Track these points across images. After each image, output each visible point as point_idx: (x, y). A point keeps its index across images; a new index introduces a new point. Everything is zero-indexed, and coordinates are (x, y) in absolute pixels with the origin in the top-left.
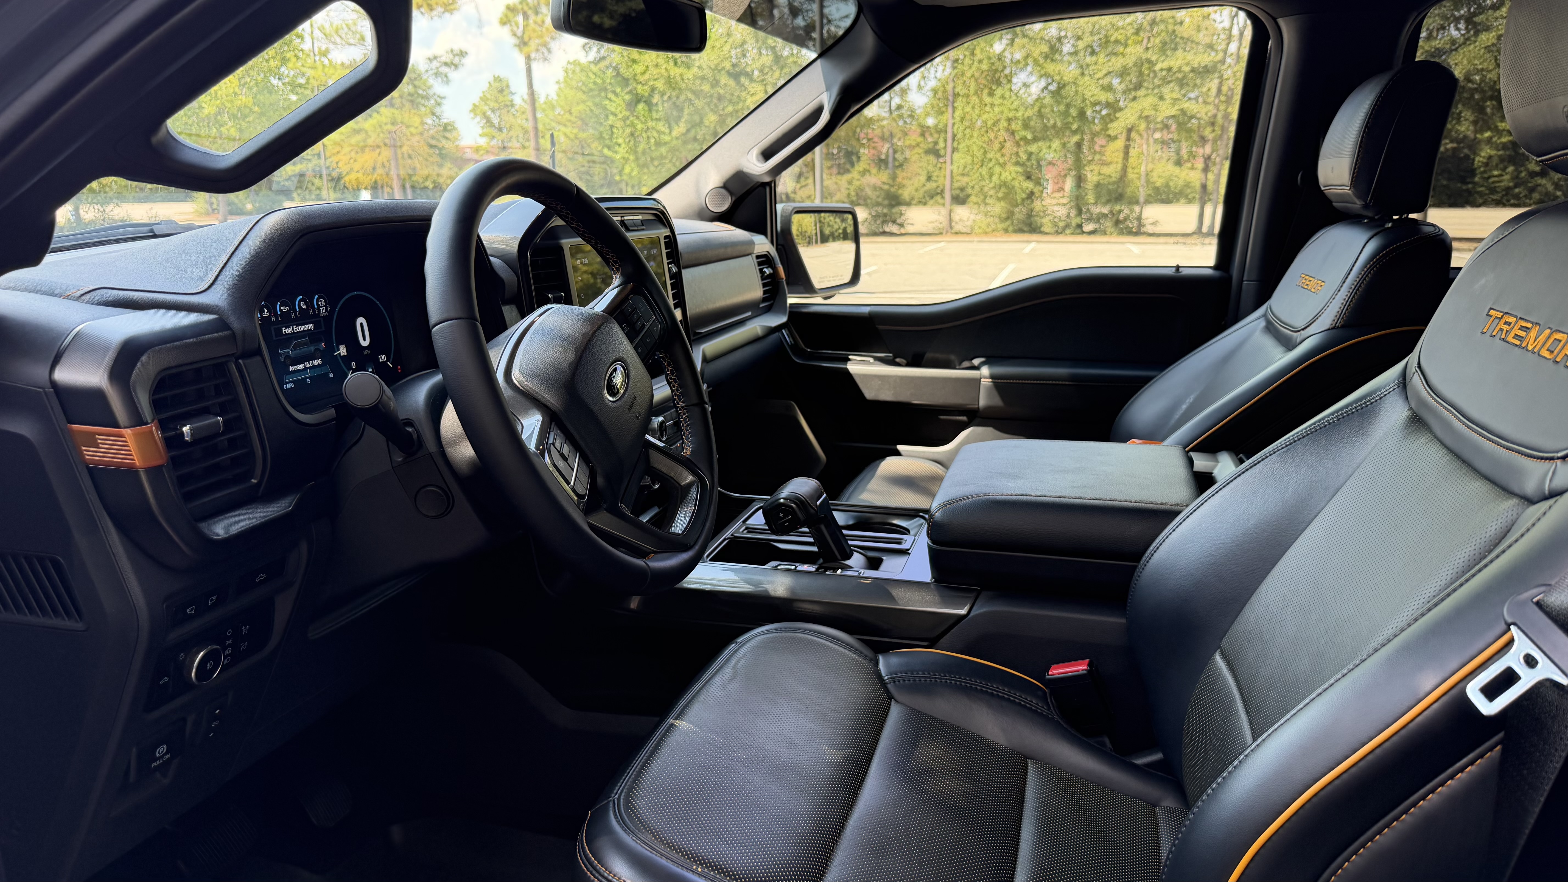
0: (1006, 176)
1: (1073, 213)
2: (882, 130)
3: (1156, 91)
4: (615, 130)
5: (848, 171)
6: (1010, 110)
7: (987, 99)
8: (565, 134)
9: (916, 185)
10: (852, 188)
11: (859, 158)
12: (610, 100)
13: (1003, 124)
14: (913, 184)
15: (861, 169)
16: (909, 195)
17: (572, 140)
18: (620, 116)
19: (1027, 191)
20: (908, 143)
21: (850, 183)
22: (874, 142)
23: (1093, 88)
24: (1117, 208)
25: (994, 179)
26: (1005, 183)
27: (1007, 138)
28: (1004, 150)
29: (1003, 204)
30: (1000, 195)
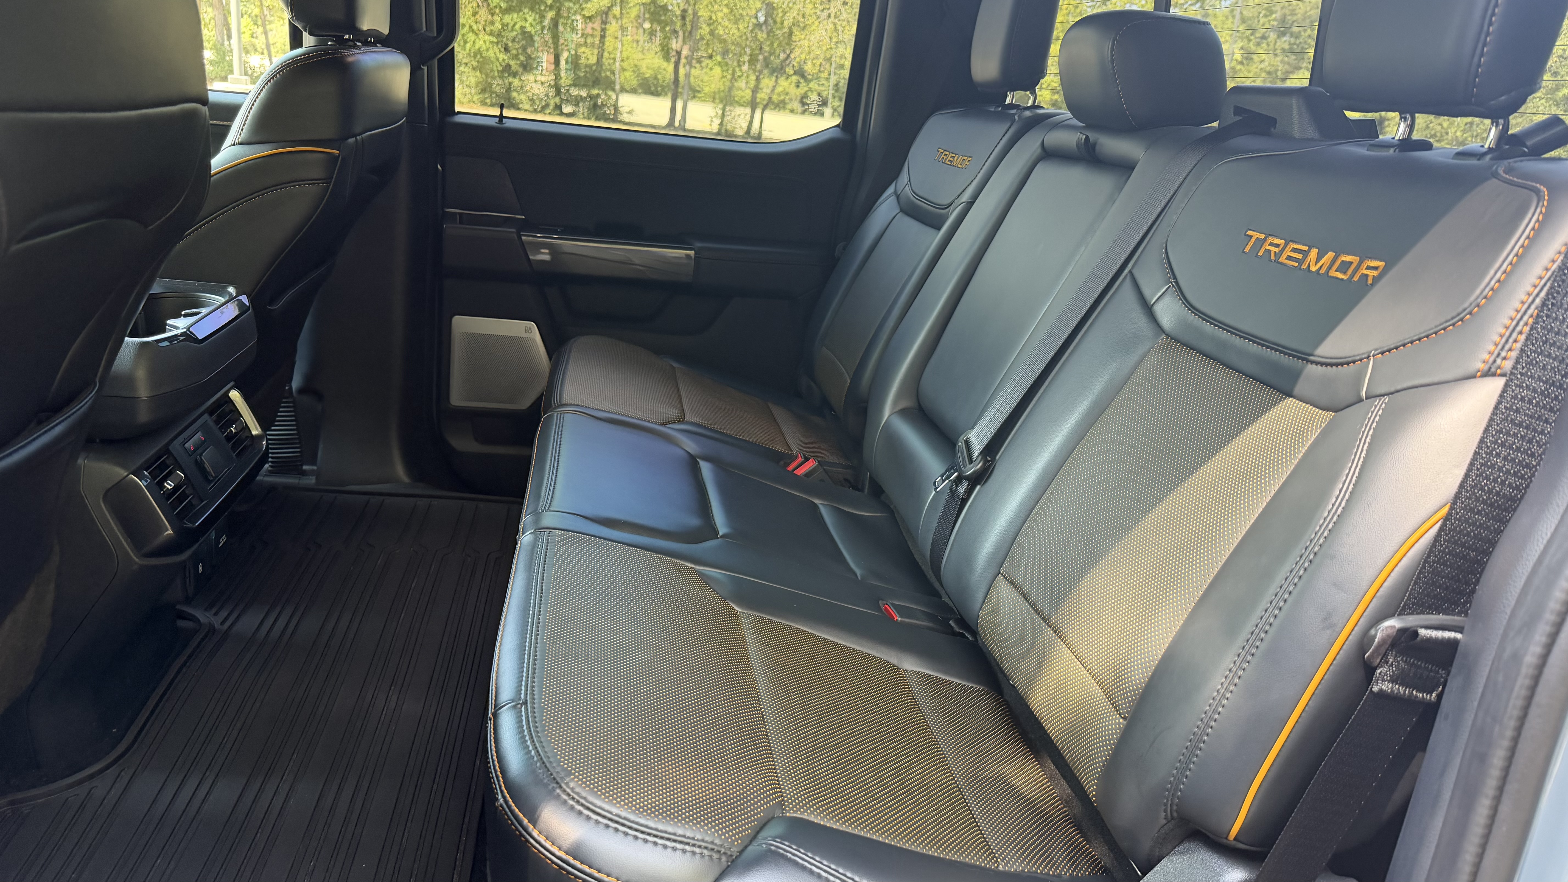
0: (480, 43)
1: (552, 92)
19: (503, 64)
24: (595, 92)
25: (468, 46)
26: (479, 52)
27: (480, 4)
28: (477, 17)
29: (478, 73)
30: (475, 64)
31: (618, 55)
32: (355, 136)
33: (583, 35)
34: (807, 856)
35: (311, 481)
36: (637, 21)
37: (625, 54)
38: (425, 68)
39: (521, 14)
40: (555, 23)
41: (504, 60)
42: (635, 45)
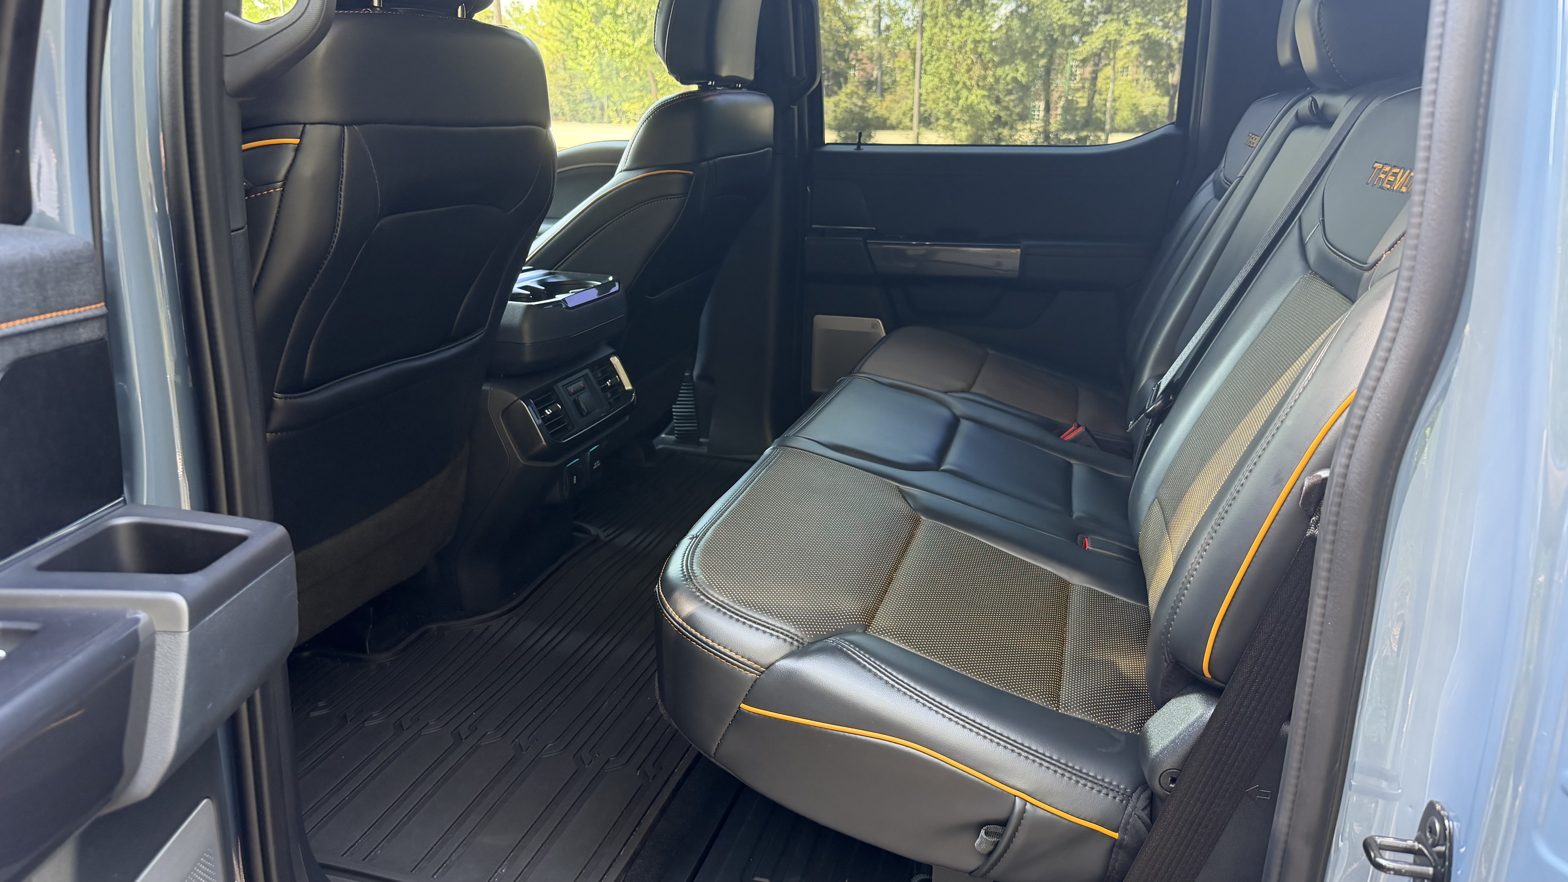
0: (972, 98)
2: (872, 50)
3: (1121, 16)
4: (579, 42)
5: (836, 93)
6: (977, 31)
7: (956, 21)
8: (547, 47)
9: (904, 108)
10: (839, 111)
11: (846, 79)
12: (575, 11)
13: (970, 46)
14: (900, 108)
15: (848, 91)
16: (896, 119)
17: (553, 54)
18: (585, 28)
19: (993, 116)
20: (897, 65)
21: (836, 105)
22: (863, 64)
23: (1061, 11)
24: (1084, 134)
25: (961, 102)
26: (971, 106)
27: (974, 61)
28: (971, 73)
29: (969, 128)
30: (966, 118)
31: (1110, 95)
32: (708, 160)
33: (1081, 79)
34: (871, 660)
35: (704, 450)
36: (1137, 59)
37: (1116, 93)
38: (796, 108)
39: (1013, 65)
40: (1048, 70)
41: (994, 111)
42: (1134, 84)
